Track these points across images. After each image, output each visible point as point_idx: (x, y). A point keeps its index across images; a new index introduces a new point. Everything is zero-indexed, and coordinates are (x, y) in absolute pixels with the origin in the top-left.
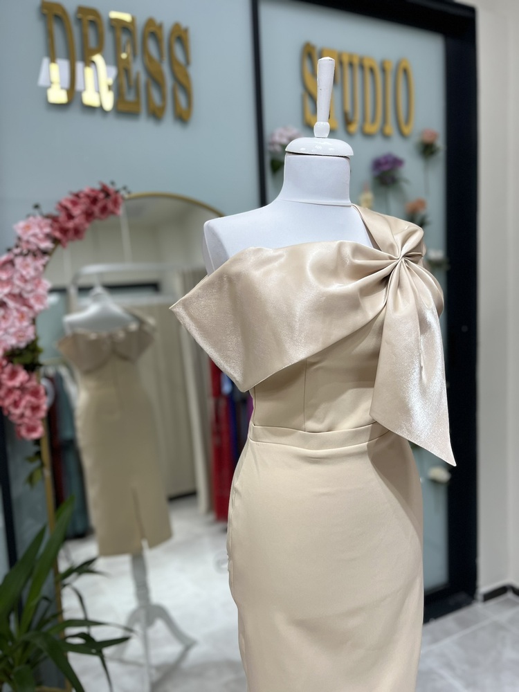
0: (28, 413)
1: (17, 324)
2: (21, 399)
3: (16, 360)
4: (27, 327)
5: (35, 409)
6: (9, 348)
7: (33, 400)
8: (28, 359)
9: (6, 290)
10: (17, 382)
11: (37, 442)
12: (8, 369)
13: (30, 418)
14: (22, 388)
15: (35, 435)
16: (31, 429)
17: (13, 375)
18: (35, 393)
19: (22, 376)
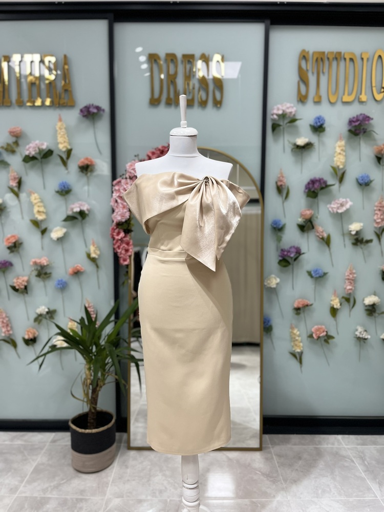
0: (123, 252)
1: (121, 210)
2: (121, 245)
3: (120, 227)
4: (126, 212)
5: (127, 251)
6: (118, 221)
7: (126, 246)
8: (125, 227)
9: (118, 195)
10: (119, 237)
11: (127, 266)
12: (117, 231)
13: (124, 255)
14: (121, 240)
15: (126, 263)
16: (125, 260)
17: (118, 234)
18: (128, 244)
19: (122, 234)
